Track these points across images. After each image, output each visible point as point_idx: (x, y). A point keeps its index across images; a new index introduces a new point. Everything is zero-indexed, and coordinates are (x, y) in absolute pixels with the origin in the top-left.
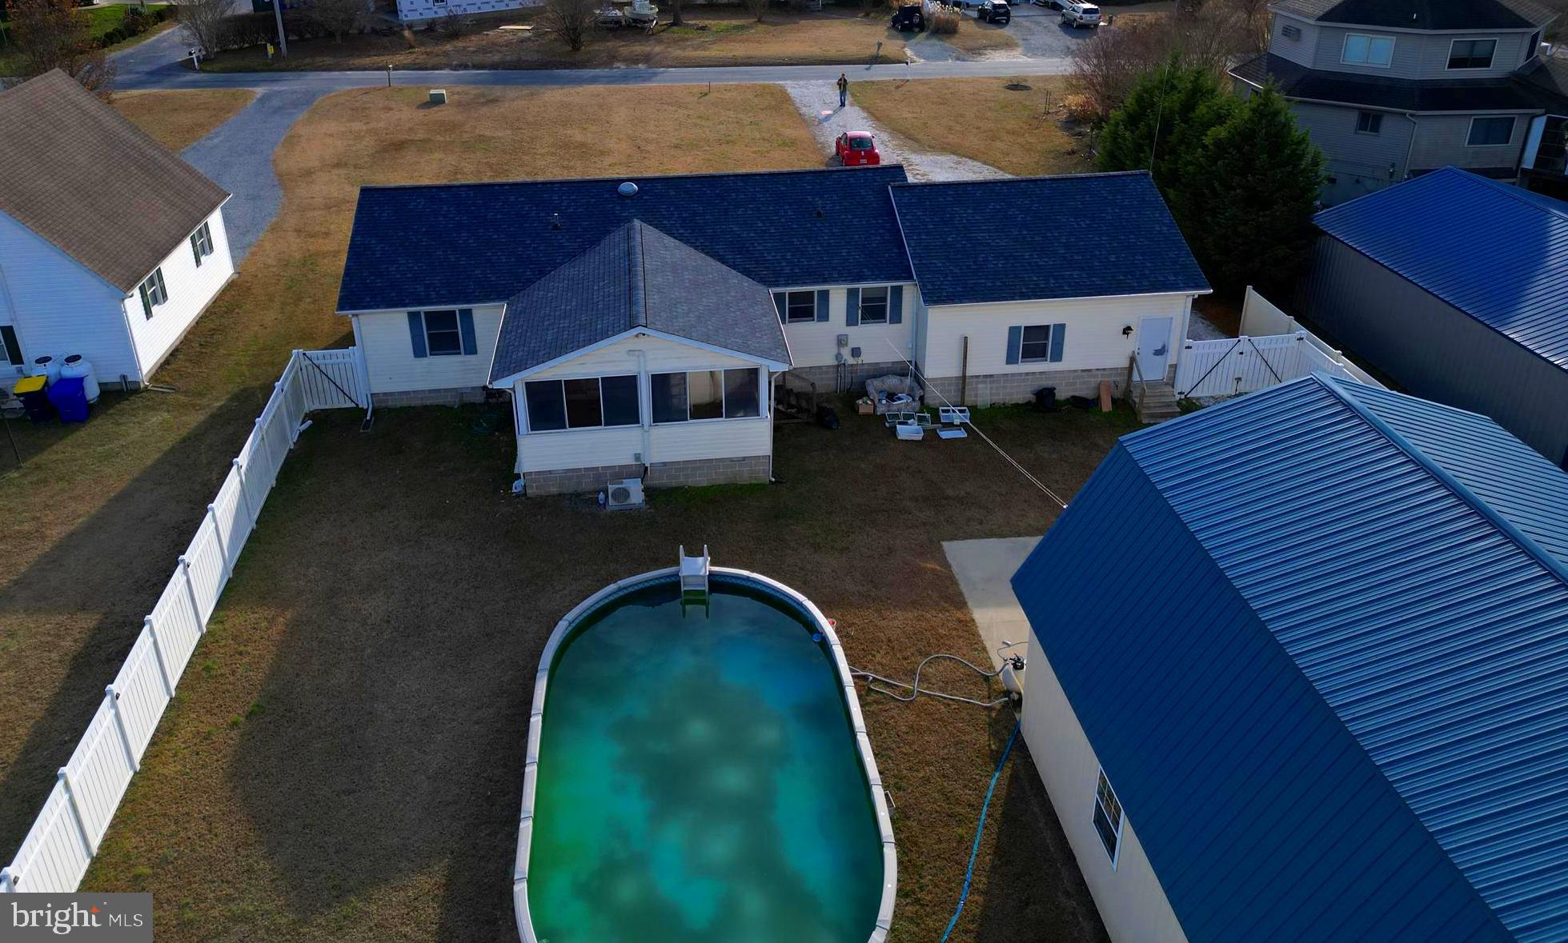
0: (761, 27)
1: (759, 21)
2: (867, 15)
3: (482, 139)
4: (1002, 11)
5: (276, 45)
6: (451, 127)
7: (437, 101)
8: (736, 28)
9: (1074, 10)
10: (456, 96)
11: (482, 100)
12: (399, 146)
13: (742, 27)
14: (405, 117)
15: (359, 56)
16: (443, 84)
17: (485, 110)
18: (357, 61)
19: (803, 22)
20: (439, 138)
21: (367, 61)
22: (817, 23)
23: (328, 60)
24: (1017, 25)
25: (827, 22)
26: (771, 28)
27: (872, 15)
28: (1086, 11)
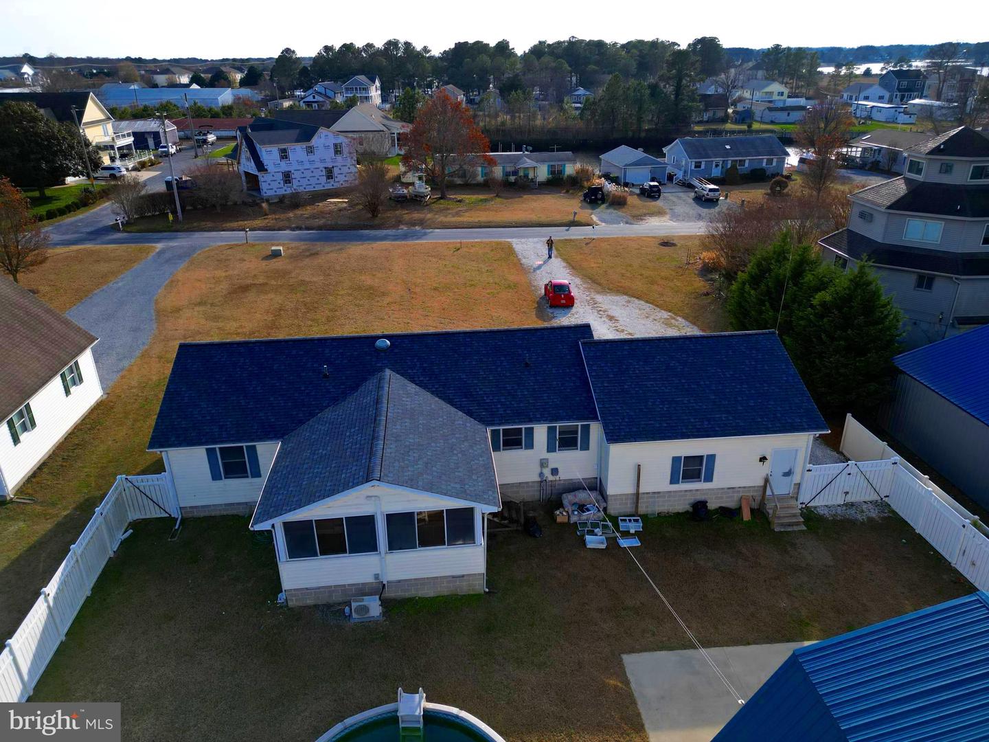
0: (498, 200)
1: (497, 196)
2: (567, 192)
3: (303, 283)
4: (655, 189)
5: (174, 212)
6: (283, 274)
7: (276, 254)
8: (481, 200)
9: (702, 189)
10: (290, 251)
11: (308, 254)
12: (245, 289)
13: (486, 200)
14: (252, 266)
15: (231, 221)
16: (284, 242)
17: (307, 261)
18: (229, 225)
19: (525, 196)
20: (273, 282)
21: (235, 224)
22: (534, 197)
23: (209, 224)
24: (665, 199)
25: (542, 196)
26: (505, 201)
27: (571, 192)
28: (711, 190)
